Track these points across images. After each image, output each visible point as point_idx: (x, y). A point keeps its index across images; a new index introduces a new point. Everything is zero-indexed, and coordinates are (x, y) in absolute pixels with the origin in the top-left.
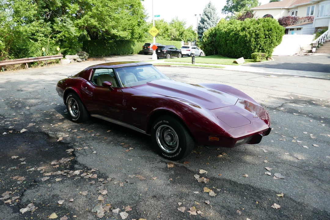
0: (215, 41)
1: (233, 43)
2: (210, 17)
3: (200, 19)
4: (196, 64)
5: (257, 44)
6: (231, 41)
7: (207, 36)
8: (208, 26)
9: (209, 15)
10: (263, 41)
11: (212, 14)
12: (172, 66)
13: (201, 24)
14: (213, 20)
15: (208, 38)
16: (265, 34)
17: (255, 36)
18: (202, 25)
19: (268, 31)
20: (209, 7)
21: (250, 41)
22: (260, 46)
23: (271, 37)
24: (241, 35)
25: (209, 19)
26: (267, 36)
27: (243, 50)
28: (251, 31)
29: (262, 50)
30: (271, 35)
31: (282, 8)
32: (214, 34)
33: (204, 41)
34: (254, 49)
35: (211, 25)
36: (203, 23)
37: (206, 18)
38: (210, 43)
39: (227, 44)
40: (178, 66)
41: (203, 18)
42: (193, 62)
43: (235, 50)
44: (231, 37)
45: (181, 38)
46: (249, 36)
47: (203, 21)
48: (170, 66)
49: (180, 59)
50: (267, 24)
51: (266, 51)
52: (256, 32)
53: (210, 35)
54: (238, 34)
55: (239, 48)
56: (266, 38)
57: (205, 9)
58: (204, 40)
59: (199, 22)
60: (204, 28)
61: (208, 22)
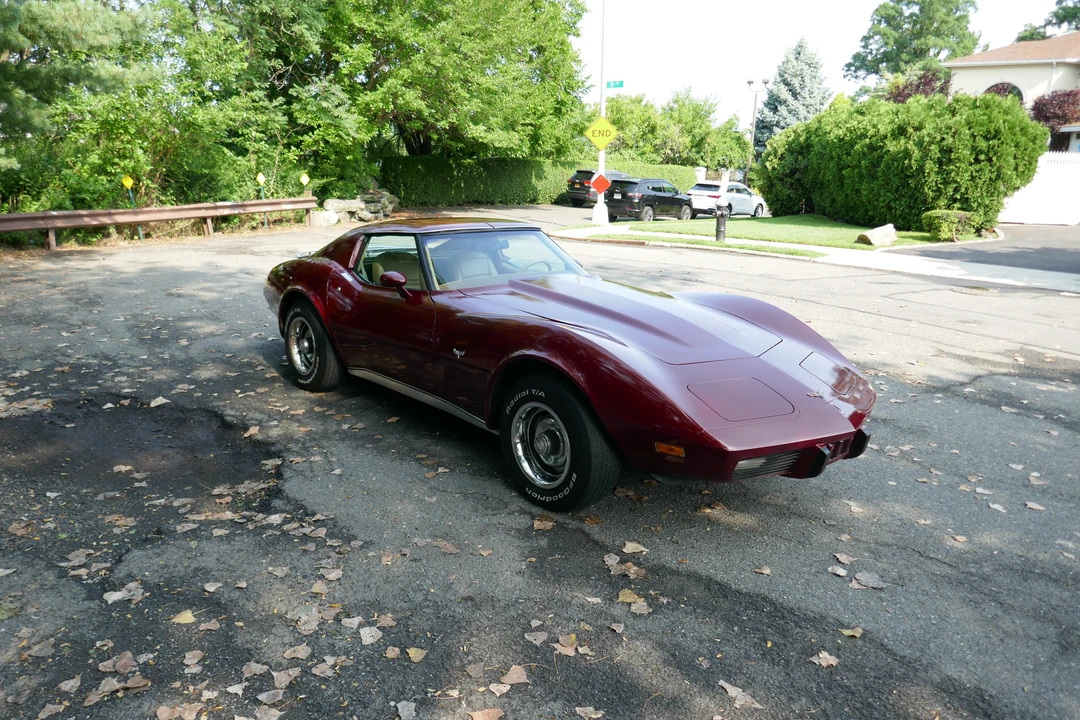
0: (806, 167)
1: (861, 176)
2: (799, 90)
3: (765, 98)
4: (728, 241)
5: (946, 183)
6: (856, 171)
7: (780, 153)
8: (791, 119)
9: (796, 82)
10: (967, 171)
11: (807, 79)
12: (651, 243)
13: (766, 111)
14: (808, 99)
15: (782, 158)
16: (974, 148)
17: (939, 155)
18: (769, 116)
19: (987, 139)
20: (797, 58)
21: (921, 169)
22: (956, 190)
23: (994, 159)
24: (891, 149)
25: (795, 95)
26: (982, 157)
27: (895, 200)
28: (927, 139)
29: (962, 204)
30: (995, 154)
31: (1054, 61)
32: (802, 147)
33: (770, 168)
34: (933, 199)
35: (801, 117)
36: (775, 110)
37: (785, 94)
38: (787, 175)
39: (842, 179)
40: (669, 245)
41: (775, 92)
42: (719, 233)
43: (869, 201)
44: (857, 157)
45: (698, 156)
46: (916, 154)
47: (774, 103)
48: (643, 244)
49: (687, 224)
50: (984, 114)
51: (975, 205)
52: (944, 143)
53: (788, 150)
54: (882, 147)
55: (882, 192)
56: (977, 161)
57: (783, 63)
58: (768, 164)
59: (761, 106)
60: (777, 124)
61: (792, 107)
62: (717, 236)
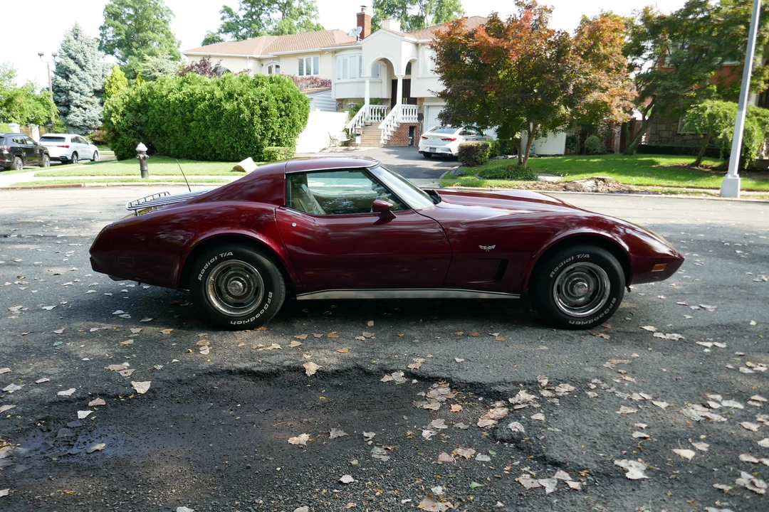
0: (147, 121)
1: (207, 128)
2: (84, 64)
3: (54, 68)
4: (151, 178)
5: (267, 129)
6: (201, 123)
8: (82, 85)
9: (80, 57)
10: (277, 122)
11: (88, 55)
12: (87, 185)
13: (59, 78)
14: (93, 71)
15: (123, 115)
16: (278, 108)
17: (260, 112)
18: (63, 82)
19: (284, 102)
20: (75, 39)
21: (251, 121)
22: (273, 134)
23: (290, 114)
24: (228, 108)
25: (82, 67)
26: (283, 113)
27: (236, 142)
28: (251, 102)
29: (276, 143)
30: (290, 112)
31: (248, 56)
33: (115, 122)
34: (261, 140)
35: (91, 84)
36: (67, 78)
37: (73, 66)
38: (130, 128)
39: (188, 130)
40: (105, 184)
41: (64, 63)
42: (143, 172)
43: (216, 144)
44: (200, 113)
45: (9, 115)
46: (247, 112)
47: (64, 72)
48: (80, 186)
50: (279, 87)
51: (284, 143)
52: (263, 104)
53: (126, 108)
54: (218, 107)
55: (226, 137)
56: (281, 116)
57: (66, 42)
58: (112, 119)
59: (53, 75)
60: (72, 89)
61: (82, 76)
62: (143, 175)
